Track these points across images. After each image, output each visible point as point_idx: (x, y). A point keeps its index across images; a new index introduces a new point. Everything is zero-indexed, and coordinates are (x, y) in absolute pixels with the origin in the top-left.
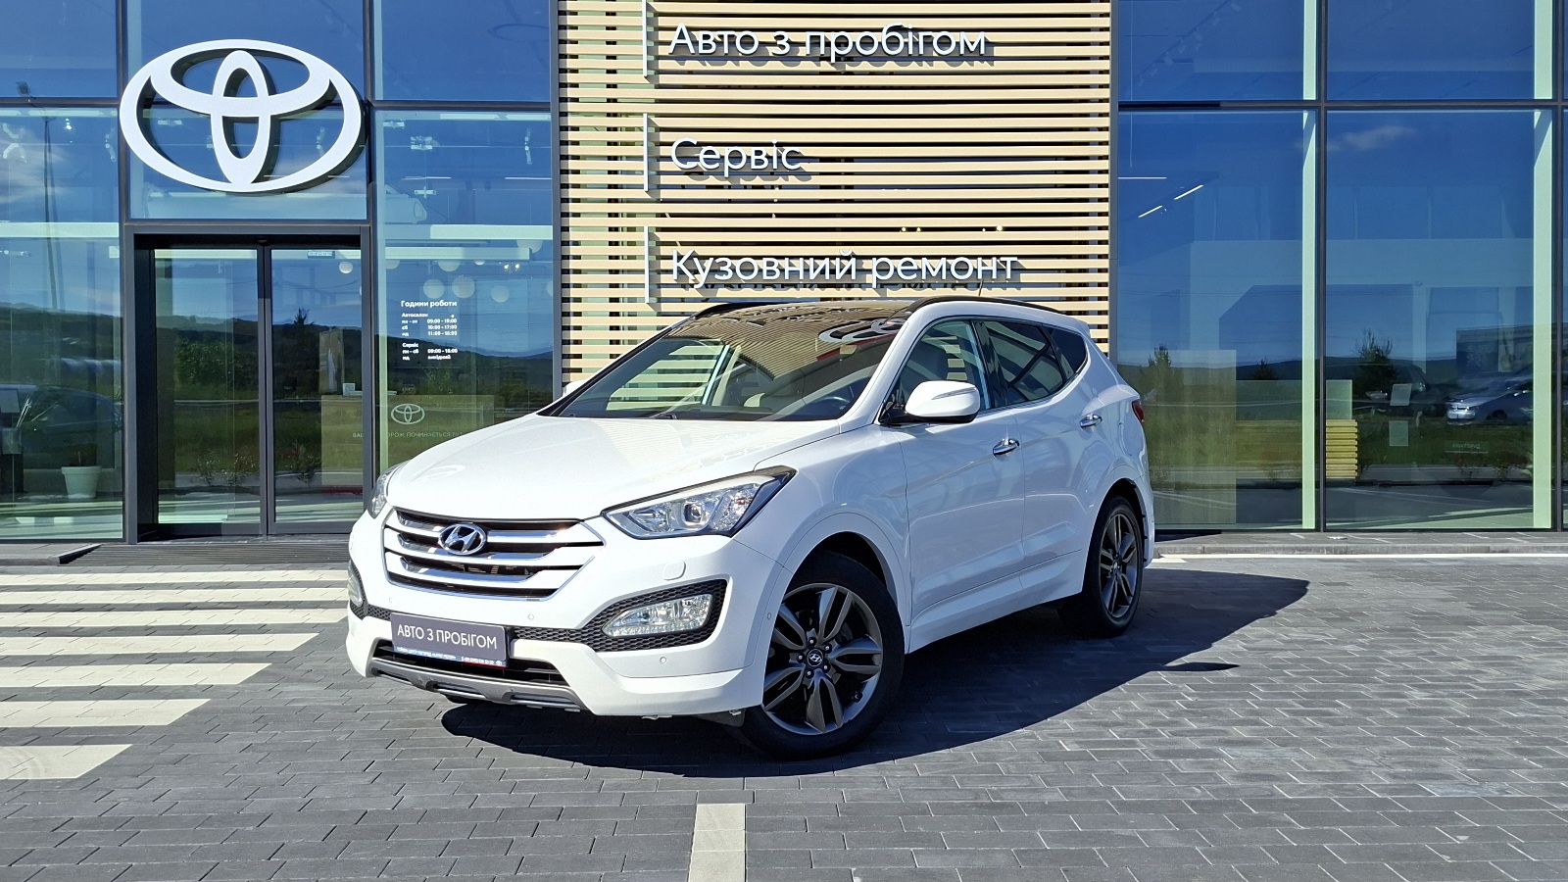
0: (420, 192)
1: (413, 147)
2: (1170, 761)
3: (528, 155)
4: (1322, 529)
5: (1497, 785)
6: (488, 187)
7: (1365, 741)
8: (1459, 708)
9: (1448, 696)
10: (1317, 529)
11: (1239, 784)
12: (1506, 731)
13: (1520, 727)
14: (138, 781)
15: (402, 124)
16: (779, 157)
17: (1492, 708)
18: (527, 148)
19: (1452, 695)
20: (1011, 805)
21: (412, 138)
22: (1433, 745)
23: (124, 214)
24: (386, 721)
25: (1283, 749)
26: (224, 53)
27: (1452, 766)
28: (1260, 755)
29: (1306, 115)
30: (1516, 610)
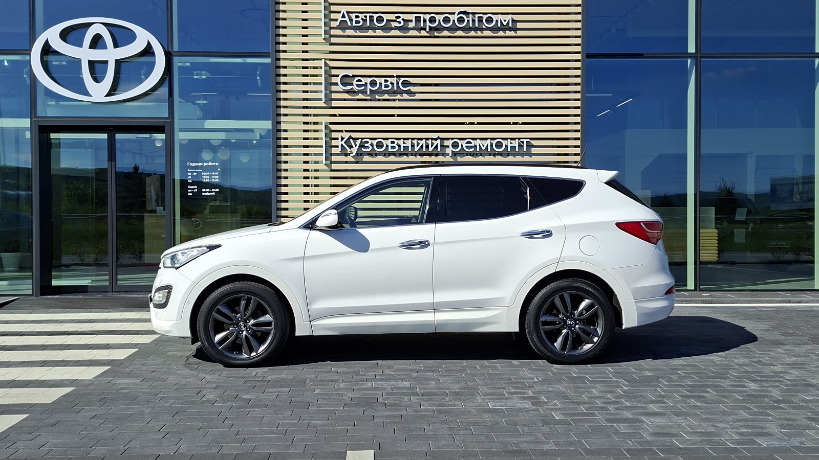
0: (199, 102)
1: (195, 77)
2: (615, 425)
3: (259, 81)
4: (698, 289)
5: (798, 439)
6: (237, 99)
7: (725, 413)
8: (776, 393)
9: (769, 387)
10: (695, 290)
11: (653, 439)
12: (802, 407)
13: (810, 405)
14: (31, 436)
15: (188, 64)
16: (398, 83)
17: (795, 394)
18: (258, 78)
19: (772, 386)
20: (525, 451)
21: (195, 72)
22: (762, 415)
23: (33, 113)
24: (173, 401)
25: (678, 418)
26: (89, 25)
27: (773, 428)
28: (665, 421)
29: (689, 61)
30: (805, 336)
